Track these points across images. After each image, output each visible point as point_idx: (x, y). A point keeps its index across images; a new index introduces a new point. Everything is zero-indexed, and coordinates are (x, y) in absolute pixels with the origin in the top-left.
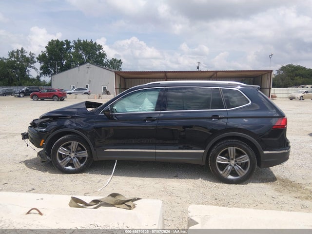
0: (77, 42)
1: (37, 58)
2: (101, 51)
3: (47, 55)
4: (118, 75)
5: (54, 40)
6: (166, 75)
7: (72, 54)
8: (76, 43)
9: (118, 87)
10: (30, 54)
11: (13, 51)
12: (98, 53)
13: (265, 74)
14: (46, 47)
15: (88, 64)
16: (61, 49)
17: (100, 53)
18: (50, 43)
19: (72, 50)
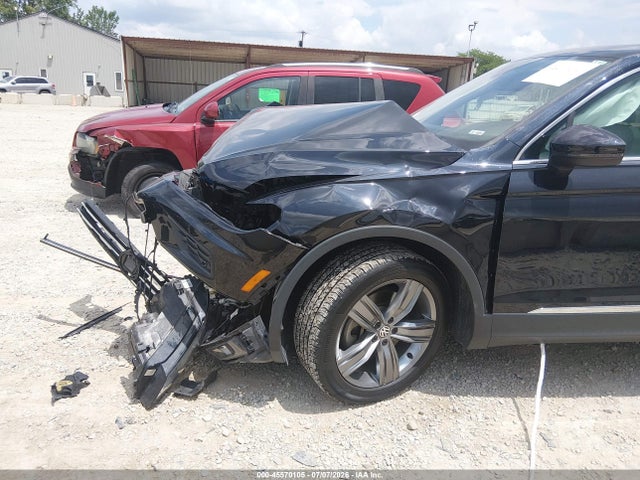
4: (130, 46)
6: (248, 55)
9: (130, 78)
13: (457, 65)
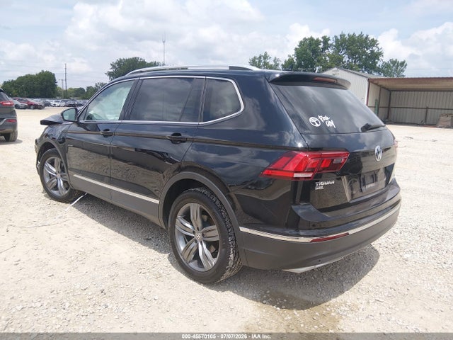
0: (339, 38)
1: (282, 65)
2: (374, 48)
3: (295, 61)
5: (307, 38)
7: (329, 56)
8: (337, 40)
10: (275, 61)
11: (255, 57)
12: (368, 52)
14: (296, 49)
15: (335, 69)
16: (315, 52)
17: (372, 52)
18: (301, 43)
19: (330, 51)
